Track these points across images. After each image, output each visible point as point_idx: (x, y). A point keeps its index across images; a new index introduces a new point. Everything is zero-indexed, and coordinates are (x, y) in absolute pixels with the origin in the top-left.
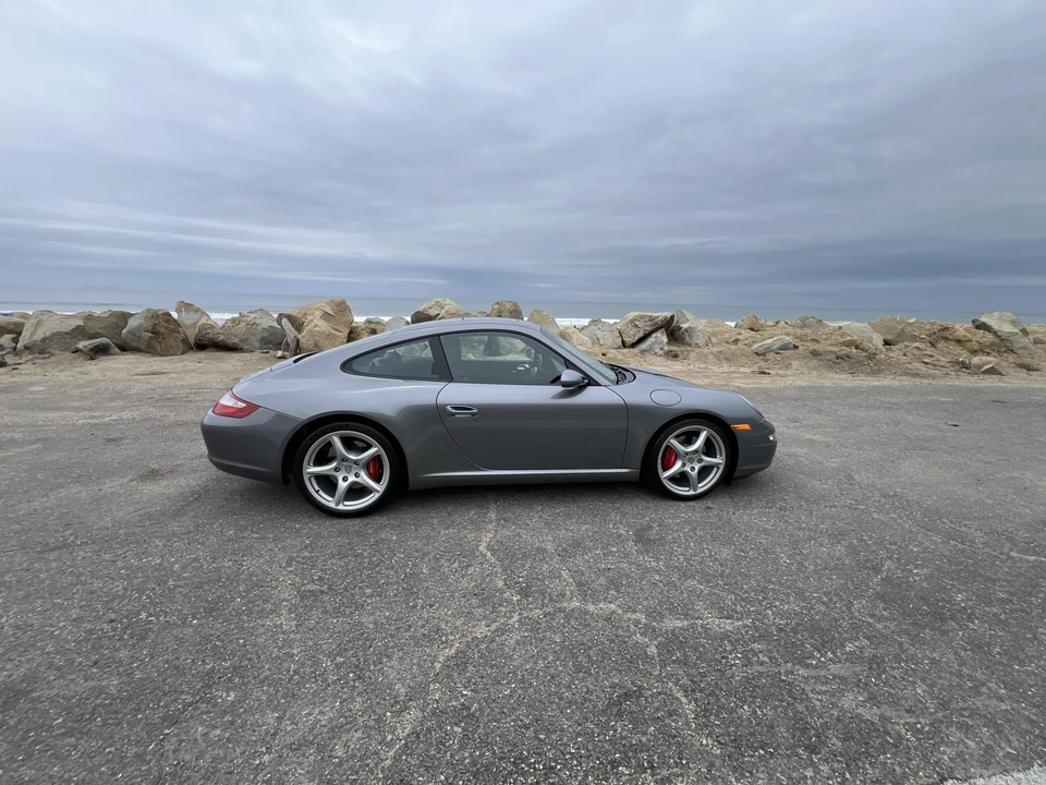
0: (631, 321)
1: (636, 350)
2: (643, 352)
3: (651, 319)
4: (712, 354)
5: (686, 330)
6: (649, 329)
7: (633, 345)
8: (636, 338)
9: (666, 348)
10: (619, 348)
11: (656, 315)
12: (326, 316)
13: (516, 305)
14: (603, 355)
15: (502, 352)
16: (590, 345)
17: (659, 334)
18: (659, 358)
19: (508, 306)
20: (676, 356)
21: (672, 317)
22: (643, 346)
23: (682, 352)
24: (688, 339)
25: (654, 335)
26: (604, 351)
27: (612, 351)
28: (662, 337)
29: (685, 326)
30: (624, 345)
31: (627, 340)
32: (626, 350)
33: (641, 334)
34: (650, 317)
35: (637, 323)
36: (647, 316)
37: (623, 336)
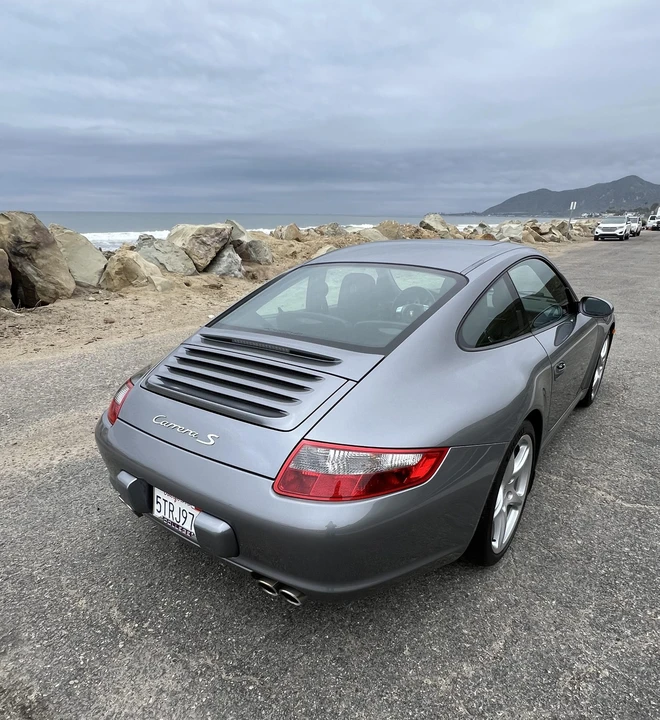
0: (196, 237)
3: (218, 232)
6: (219, 246)
7: (208, 269)
8: (210, 259)
9: (243, 268)
10: (193, 274)
13: (32, 217)
17: (229, 252)
20: (254, 277)
24: (254, 256)
25: (225, 254)
30: (197, 269)
31: (199, 263)
32: (202, 276)
33: (212, 254)
34: (216, 230)
35: (204, 239)
36: (212, 229)
37: (193, 257)
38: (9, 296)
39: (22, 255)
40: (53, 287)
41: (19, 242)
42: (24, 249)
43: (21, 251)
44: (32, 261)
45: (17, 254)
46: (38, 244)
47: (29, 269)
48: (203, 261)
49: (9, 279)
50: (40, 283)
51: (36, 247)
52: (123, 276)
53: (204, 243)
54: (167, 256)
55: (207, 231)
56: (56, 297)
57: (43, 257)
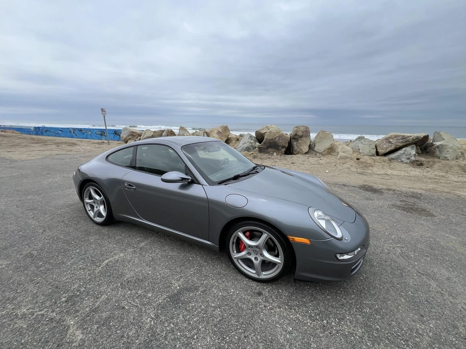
0: (387, 139)
1: (386, 158)
2: (391, 160)
3: (403, 137)
4: (459, 166)
5: (438, 147)
6: (401, 145)
7: (385, 155)
8: (388, 150)
9: (413, 158)
10: (373, 155)
11: (409, 135)
12: (219, 133)
13: (307, 128)
14: (357, 159)
15: (295, 153)
16: (351, 153)
17: (408, 149)
18: (405, 165)
19: (302, 128)
20: (421, 164)
21: (426, 138)
22: (393, 156)
23: (429, 162)
24: (438, 153)
25: (404, 149)
26: (359, 156)
27: (366, 157)
28: (412, 151)
29: (438, 143)
30: (377, 154)
31: (381, 151)
32: (378, 157)
33: (392, 148)
34: (403, 136)
35: (391, 140)
36: (400, 136)
37: (378, 148)
38: (284, 150)
39: (295, 139)
40: (299, 150)
41: (296, 135)
42: (297, 137)
43: (295, 137)
44: (297, 141)
45: (294, 138)
46: (302, 136)
47: (295, 143)
48: (383, 151)
49: (287, 145)
50: (296, 148)
51: (301, 137)
52: (329, 151)
53: (390, 142)
54: (364, 146)
55: (396, 136)
56: (299, 153)
57: (302, 140)
